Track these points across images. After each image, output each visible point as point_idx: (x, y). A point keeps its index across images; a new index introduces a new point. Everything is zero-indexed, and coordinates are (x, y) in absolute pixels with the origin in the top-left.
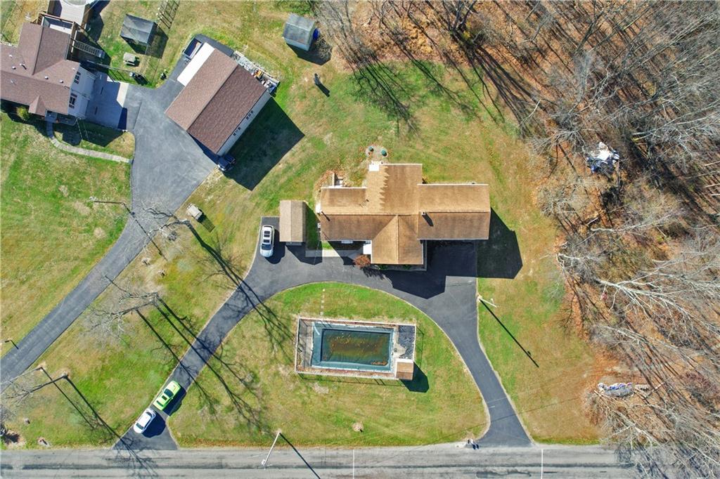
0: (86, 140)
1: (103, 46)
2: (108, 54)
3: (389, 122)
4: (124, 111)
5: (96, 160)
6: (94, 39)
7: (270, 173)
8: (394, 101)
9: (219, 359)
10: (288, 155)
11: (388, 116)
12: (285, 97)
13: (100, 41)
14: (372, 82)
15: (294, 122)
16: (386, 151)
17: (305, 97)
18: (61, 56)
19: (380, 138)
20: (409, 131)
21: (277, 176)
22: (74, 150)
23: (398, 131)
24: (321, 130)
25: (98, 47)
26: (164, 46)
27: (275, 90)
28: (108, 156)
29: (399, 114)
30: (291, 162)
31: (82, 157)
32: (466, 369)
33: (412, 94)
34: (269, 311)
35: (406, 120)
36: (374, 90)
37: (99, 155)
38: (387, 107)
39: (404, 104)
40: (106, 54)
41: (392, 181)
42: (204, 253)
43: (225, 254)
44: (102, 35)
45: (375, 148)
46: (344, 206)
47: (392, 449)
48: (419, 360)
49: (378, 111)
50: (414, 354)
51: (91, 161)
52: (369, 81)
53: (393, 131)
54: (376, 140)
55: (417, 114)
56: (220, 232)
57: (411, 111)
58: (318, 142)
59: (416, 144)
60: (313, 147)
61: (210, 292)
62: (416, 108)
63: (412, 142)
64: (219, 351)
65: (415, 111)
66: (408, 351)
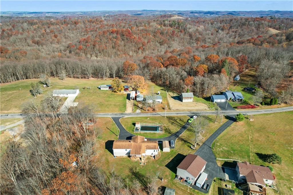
0: (232, 163)
1: (240, 191)
2: (238, 189)
4: (224, 172)
5: (227, 158)
6: (245, 192)
7: (174, 157)
8: (137, 177)
9: (180, 126)
10: (169, 161)
11: (139, 172)
12: (172, 175)
13: (242, 192)
14: (144, 181)
15: (168, 169)
16: (140, 164)
17: (166, 176)
18: (247, 176)
19: (142, 167)
20: (132, 169)
21: (172, 157)
22: (234, 160)
24: (160, 168)
25: (242, 190)
26: (218, 191)
27: (176, 177)
28: (223, 159)
29: (135, 173)
30: (168, 160)
31: (231, 159)
32: (123, 126)
33: (131, 179)
34: (170, 133)
35: (133, 171)
36: (143, 179)
37: (226, 160)
38: (139, 175)
39: (134, 176)
40: (238, 188)
41: (139, 151)
42: (189, 141)
43: (183, 142)
44: (243, 194)
45: (143, 164)
46: (152, 145)
47: (141, 116)
48: (134, 127)
49: (142, 173)
50: (135, 128)
51: (228, 158)
53: (137, 169)
54: (143, 166)
55: (129, 173)
56: (185, 145)
57: (131, 174)
58: (161, 165)
59: (131, 166)
60: (162, 164)
61: (185, 136)
62: (130, 175)
63: (132, 166)
64: (181, 127)
65: (130, 174)
66: (136, 128)
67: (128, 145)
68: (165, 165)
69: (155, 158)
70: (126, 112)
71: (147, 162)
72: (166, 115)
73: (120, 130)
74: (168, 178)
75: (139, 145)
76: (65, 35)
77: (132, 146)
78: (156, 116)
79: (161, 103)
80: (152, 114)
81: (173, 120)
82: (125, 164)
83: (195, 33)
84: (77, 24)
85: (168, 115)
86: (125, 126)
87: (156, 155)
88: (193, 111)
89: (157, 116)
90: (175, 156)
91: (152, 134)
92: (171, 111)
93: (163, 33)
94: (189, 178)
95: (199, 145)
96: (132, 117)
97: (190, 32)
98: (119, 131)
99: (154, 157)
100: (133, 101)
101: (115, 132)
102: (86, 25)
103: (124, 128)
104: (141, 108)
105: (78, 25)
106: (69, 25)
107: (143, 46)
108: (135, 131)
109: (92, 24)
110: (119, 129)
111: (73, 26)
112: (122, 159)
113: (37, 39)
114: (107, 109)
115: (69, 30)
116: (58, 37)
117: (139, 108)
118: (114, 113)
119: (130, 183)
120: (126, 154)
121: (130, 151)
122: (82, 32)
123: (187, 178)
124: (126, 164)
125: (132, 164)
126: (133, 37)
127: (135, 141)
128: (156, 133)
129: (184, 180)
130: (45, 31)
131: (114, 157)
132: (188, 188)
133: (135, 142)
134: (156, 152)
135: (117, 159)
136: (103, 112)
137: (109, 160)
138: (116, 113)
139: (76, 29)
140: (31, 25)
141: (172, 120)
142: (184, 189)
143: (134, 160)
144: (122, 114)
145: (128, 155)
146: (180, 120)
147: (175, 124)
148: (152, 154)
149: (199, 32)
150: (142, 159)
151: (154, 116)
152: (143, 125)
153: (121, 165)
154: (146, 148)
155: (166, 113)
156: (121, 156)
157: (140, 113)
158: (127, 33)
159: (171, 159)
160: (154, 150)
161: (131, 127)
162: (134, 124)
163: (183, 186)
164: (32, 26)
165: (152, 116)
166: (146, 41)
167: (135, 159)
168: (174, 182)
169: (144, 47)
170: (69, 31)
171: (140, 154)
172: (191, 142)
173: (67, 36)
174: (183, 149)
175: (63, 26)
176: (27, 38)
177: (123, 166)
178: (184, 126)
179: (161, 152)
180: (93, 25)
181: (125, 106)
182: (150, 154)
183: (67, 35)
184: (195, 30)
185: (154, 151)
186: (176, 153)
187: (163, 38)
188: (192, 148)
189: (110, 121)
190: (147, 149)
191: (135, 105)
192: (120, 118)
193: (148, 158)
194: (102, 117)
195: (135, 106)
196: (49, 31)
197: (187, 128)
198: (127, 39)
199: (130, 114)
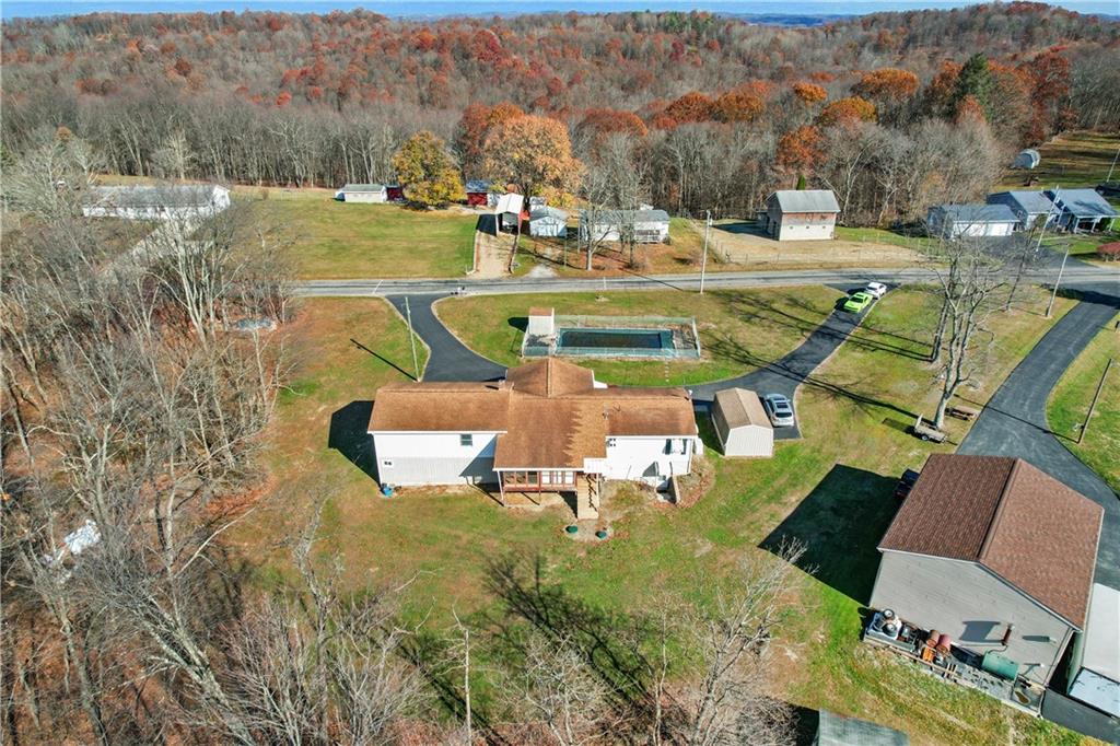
3: (560, 581)
7: (810, 489)
8: (547, 623)
9: (803, 330)
10: (784, 515)
11: (561, 594)
14: (607, 662)
16: (567, 535)
19: (583, 554)
20: (512, 568)
21: (794, 485)
23: (538, 566)
24: (722, 559)
27: (867, 624)
29: (535, 599)
30: (774, 506)
33: (497, 640)
34: (748, 363)
35: (517, 587)
38: (566, 612)
39: (521, 619)
42: (884, 399)
43: (845, 401)
45: (593, 538)
47: (559, 291)
48: (520, 335)
49: (587, 601)
50: (526, 338)
52: (616, 665)
53: (551, 567)
54: (592, 550)
55: (489, 600)
56: (869, 421)
57: (503, 606)
58: (724, 539)
59: (497, 547)
60: (733, 532)
61: (850, 370)
62: (489, 611)
63: (508, 549)
64: (809, 335)
65: (495, 605)
66: (533, 341)
67: (483, 406)
68: (757, 539)
69: (673, 500)
70: (472, 275)
71: (615, 524)
72: (703, 285)
73: (432, 348)
74: (802, 636)
75: (558, 408)
76: (224, 67)
77: (511, 410)
78: (644, 288)
79: (667, 242)
80: (621, 283)
81: (751, 304)
82: (458, 537)
83: (768, 55)
84: (277, 30)
85: (713, 286)
86: (464, 329)
87: (681, 479)
88: (853, 270)
89: (652, 288)
90: (819, 479)
91: (636, 365)
92: (724, 268)
93: (633, 54)
94: (997, 633)
95: (965, 417)
96: (506, 295)
97: (746, 51)
98: (429, 353)
99: (667, 489)
100: (513, 236)
101: (399, 357)
102: (314, 34)
103: (459, 339)
104: (557, 262)
105: (279, 33)
106: (243, 33)
107: (550, 94)
108: (529, 353)
109: (339, 30)
110: (427, 347)
111: (260, 37)
112: (441, 505)
113: (100, 76)
114: (363, 264)
115: (243, 49)
116: (194, 74)
117: (542, 260)
118: (403, 280)
119: (494, 675)
120: (464, 474)
121: (493, 445)
122: (294, 58)
123: (977, 630)
124: (466, 538)
125: (513, 538)
126: (510, 63)
127: (530, 387)
128: (660, 362)
129: (947, 644)
130: (141, 51)
131: (382, 490)
132: (1009, 721)
133: (528, 392)
134: (681, 457)
135: (399, 501)
136: (342, 275)
137: (345, 512)
138: (419, 279)
139: (273, 48)
140: (87, 32)
141: (744, 302)
142: (963, 723)
143: (526, 513)
144: (447, 282)
145: (479, 479)
146: (794, 302)
147: (766, 323)
148: (652, 470)
149: (783, 51)
150: (582, 497)
151: (636, 288)
152: (570, 326)
153: (428, 539)
154: (607, 428)
155: (702, 279)
156: (429, 487)
157: (554, 278)
158: (482, 45)
159: (794, 499)
160: (661, 441)
161: (498, 338)
162: (521, 323)
163: (955, 701)
164: (92, 35)
165: (621, 288)
166: (564, 77)
167: (529, 506)
168: (864, 665)
169: (553, 100)
170: (241, 55)
171: (564, 461)
172: (898, 403)
173: (230, 70)
174: (861, 440)
175: (218, 34)
176: (61, 75)
177: (443, 548)
178: (824, 327)
179: (707, 456)
180: (343, 33)
181: (467, 255)
182: (636, 475)
183: (231, 65)
184: (766, 42)
185: (668, 449)
186: (814, 461)
187: (636, 67)
188: (919, 436)
189: (376, 312)
190: (613, 432)
191: (521, 251)
192: (436, 297)
193: (626, 495)
194: (332, 295)
195: (522, 256)
196: (157, 49)
197: (848, 338)
198: (482, 69)
199: (492, 283)
